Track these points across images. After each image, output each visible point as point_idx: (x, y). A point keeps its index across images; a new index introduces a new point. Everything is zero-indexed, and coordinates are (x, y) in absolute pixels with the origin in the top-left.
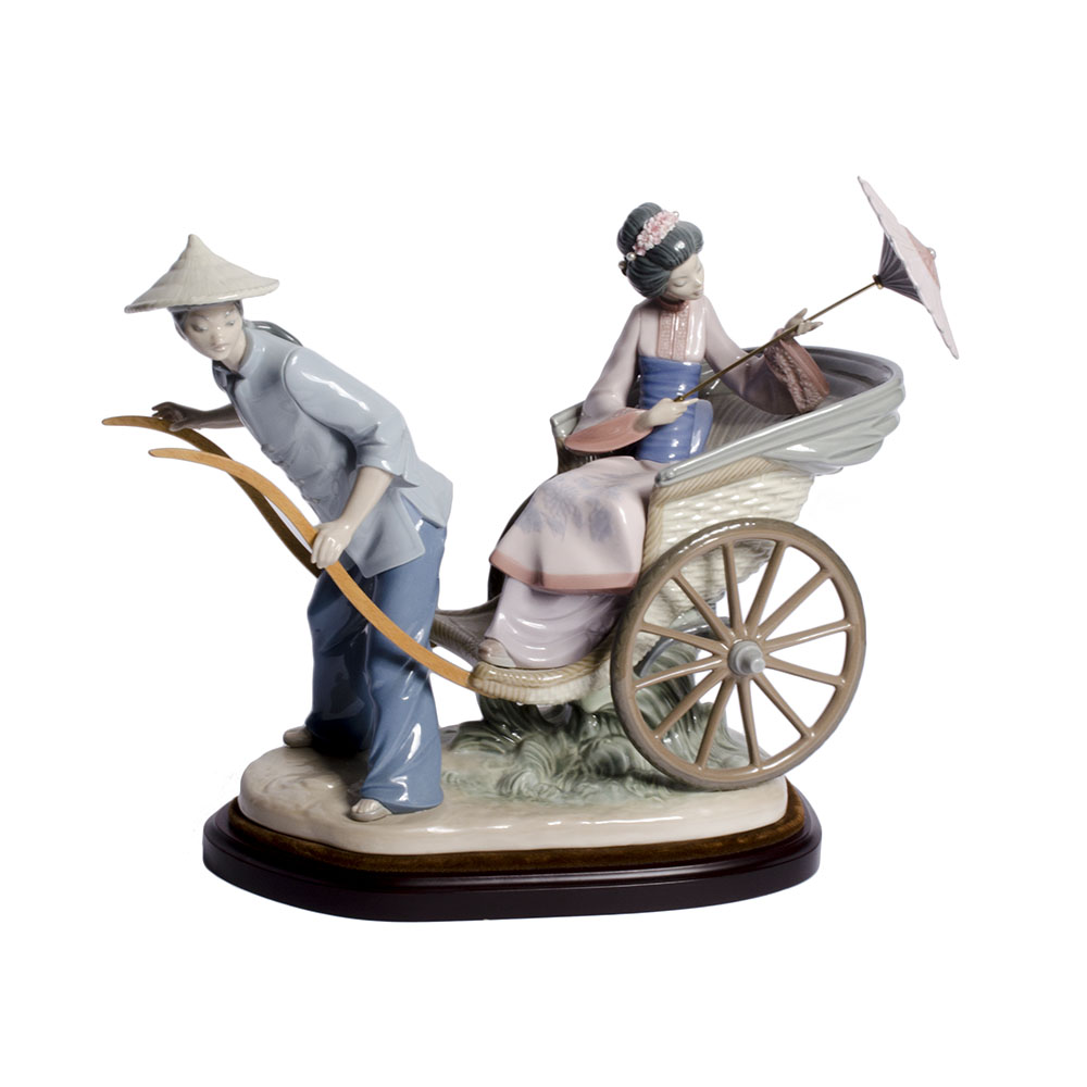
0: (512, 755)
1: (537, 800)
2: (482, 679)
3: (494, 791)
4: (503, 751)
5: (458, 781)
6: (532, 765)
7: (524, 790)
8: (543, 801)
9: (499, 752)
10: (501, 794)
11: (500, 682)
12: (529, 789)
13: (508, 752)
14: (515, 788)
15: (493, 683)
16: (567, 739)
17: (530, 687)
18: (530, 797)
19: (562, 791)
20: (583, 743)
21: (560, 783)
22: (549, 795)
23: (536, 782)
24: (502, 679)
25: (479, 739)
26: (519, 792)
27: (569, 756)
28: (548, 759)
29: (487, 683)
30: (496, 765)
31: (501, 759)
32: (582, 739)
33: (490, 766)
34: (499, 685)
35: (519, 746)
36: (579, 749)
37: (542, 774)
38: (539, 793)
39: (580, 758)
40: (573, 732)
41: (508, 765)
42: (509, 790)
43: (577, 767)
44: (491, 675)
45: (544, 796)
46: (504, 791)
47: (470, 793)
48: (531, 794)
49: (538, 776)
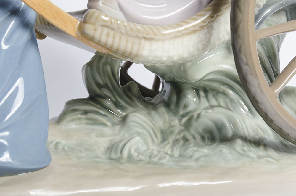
0: (118, 127)
1: (149, 163)
2: (94, 24)
3: (104, 157)
4: (109, 124)
5: (66, 148)
6: (138, 134)
7: (135, 155)
8: (155, 164)
9: (104, 125)
10: (111, 159)
11: (113, 29)
12: (139, 153)
13: (114, 124)
14: (125, 153)
15: (106, 30)
16: (168, 113)
17: (145, 38)
18: (142, 160)
19: (171, 156)
20: (183, 116)
21: (168, 149)
22: (161, 159)
23: (144, 148)
24: (115, 26)
25: (86, 112)
26: (130, 156)
27: (171, 127)
28: (153, 129)
29: (99, 29)
30: (103, 135)
31: (107, 131)
32: (181, 112)
33: (97, 136)
34: (112, 33)
35: (124, 119)
36: (180, 121)
37: (150, 141)
38: (150, 157)
39: (182, 128)
40: (173, 107)
41: (114, 135)
42: (119, 155)
43: (182, 135)
44: (104, 20)
45: (155, 159)
46: (113, 156)
47: (78, 158)
48: (143, 158)
49: (146, 143)
